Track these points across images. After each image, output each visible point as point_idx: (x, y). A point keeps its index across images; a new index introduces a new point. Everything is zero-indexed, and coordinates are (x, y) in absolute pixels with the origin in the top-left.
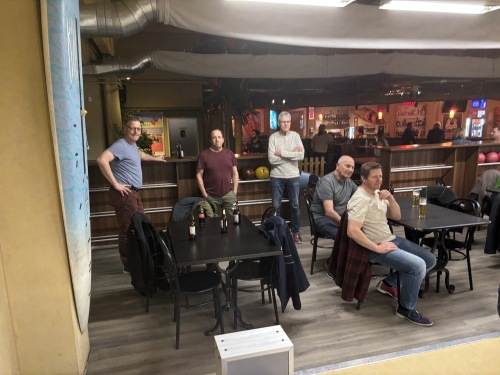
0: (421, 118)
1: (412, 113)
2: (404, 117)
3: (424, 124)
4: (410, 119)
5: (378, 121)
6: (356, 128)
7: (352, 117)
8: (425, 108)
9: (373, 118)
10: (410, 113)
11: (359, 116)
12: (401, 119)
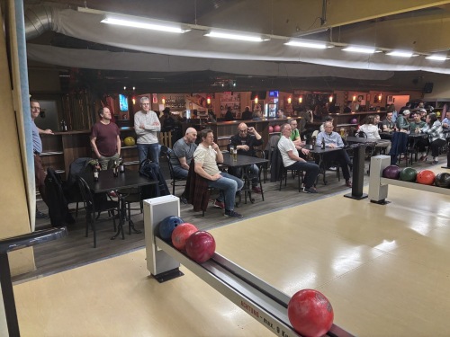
0: (237, 103)
1: (231, 100)
2: (226, 103)
3: (240, 108)
4: (231, 104)
5: (207, 105)
6: (191, 111)
7: (188, 102)
8: (239, 96)
9: (204, 103)
10: (229, 100)
11: (192, 102)
12: (224, 104)
